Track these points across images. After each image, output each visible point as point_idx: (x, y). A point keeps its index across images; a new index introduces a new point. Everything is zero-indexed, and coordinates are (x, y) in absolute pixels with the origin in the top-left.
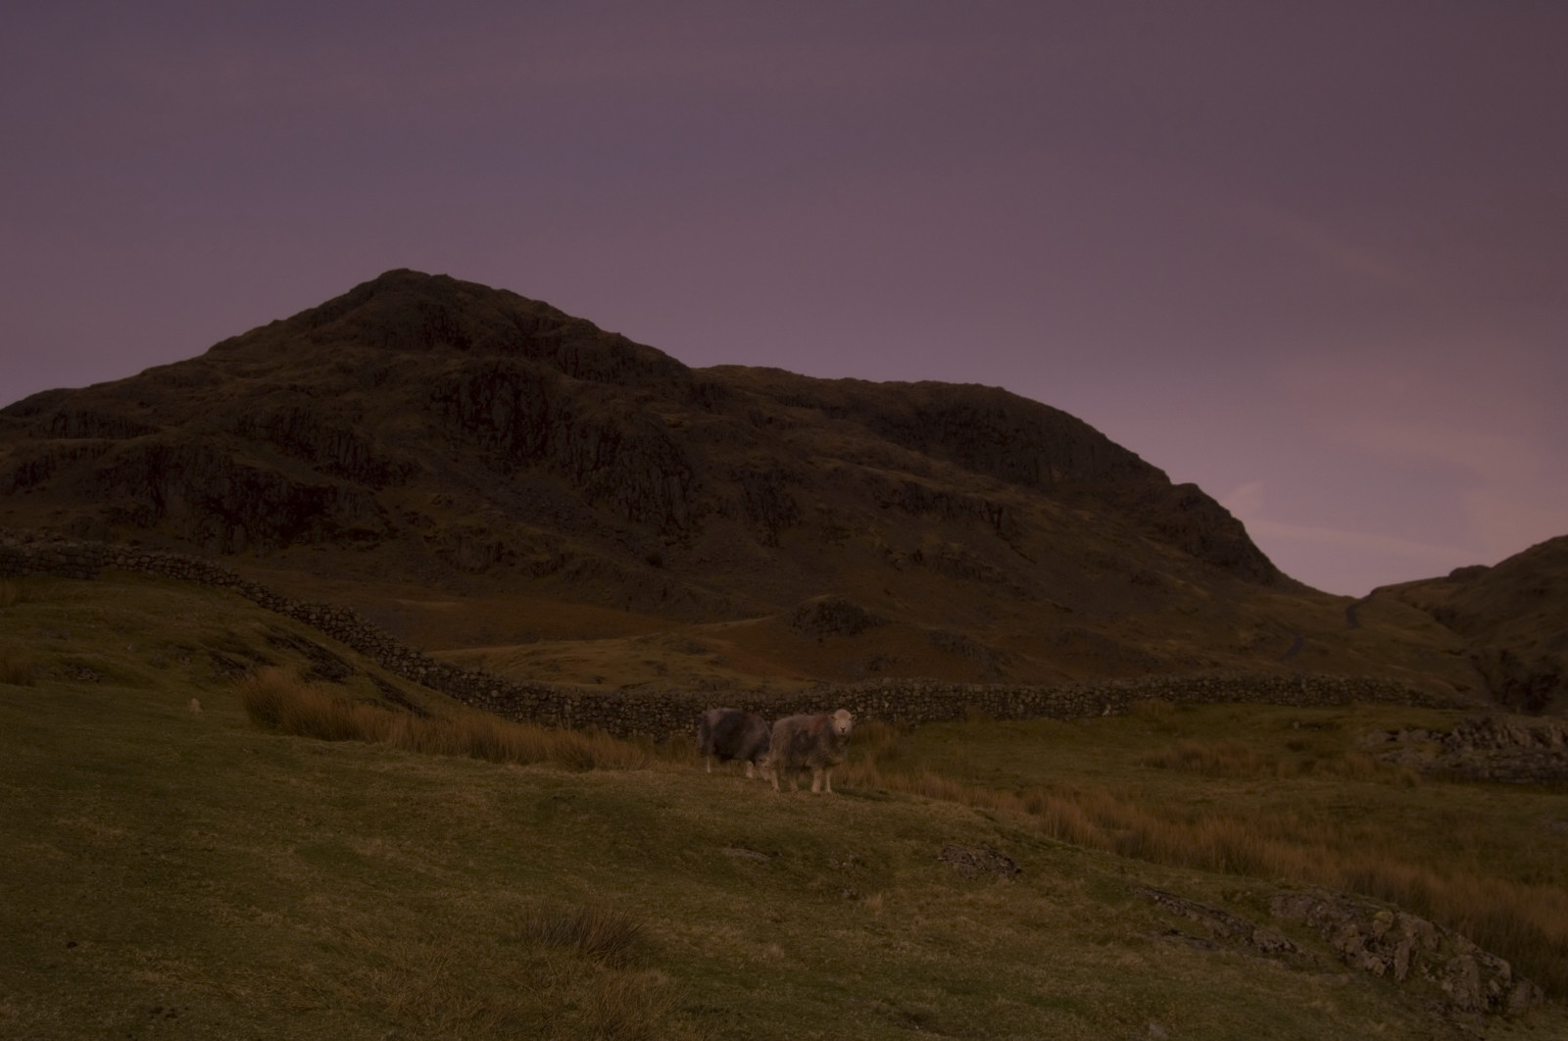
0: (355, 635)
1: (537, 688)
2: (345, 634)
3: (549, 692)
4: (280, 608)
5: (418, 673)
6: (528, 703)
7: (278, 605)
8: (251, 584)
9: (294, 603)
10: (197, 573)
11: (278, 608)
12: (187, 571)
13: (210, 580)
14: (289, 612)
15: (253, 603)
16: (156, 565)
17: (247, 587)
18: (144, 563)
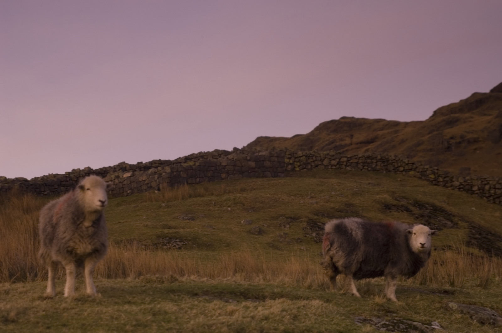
4: (449, 184)
8: (424, 168)
9: (459, 179)
10: (382, 165)
11: (447, 184)
12: (375, 164)
13: (394, 169)
14: (456, 187)
15: (425, 183)
16: (352, 163)
17: (422, 171)
18: (343, 162)
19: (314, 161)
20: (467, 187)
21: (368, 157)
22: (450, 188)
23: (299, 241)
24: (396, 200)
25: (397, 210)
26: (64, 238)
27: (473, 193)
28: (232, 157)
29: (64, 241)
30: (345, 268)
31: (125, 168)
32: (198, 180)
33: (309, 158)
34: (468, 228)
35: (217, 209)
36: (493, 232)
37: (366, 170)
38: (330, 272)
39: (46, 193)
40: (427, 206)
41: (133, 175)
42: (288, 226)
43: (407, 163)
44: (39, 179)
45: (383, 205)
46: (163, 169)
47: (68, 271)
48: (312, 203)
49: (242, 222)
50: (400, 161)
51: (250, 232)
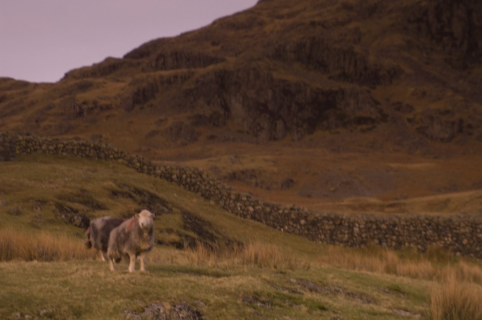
0: (203, 187)
1: (333, 216)
2: (196, 187)
3: (342, 219)
4: (152, 172)
5: (248, 210)
6: (327, 227)
7: (151, 170)
8: (131, 157)
9: (161, 168)
10: (95, 152)
11: (150, 172)
12: (89, 151)
13: (105, 157)
14: (158, 175)
15: (133, 170)
16: (68, 149)
17: (129, 160)
18: (59, 148)
19: (33, 146)
23: (52, 221)
25: (122, 196)
27: (172, 180)
33: (28, 143)
34: (181, 214)
36: (198, 217)
37: (80, 156)
40: (145, 193)
42: (39, 208)
43: (117, 151)
45: (111, 192)
48: (53, 188)
50: (110, 149)
51: (9, 213)
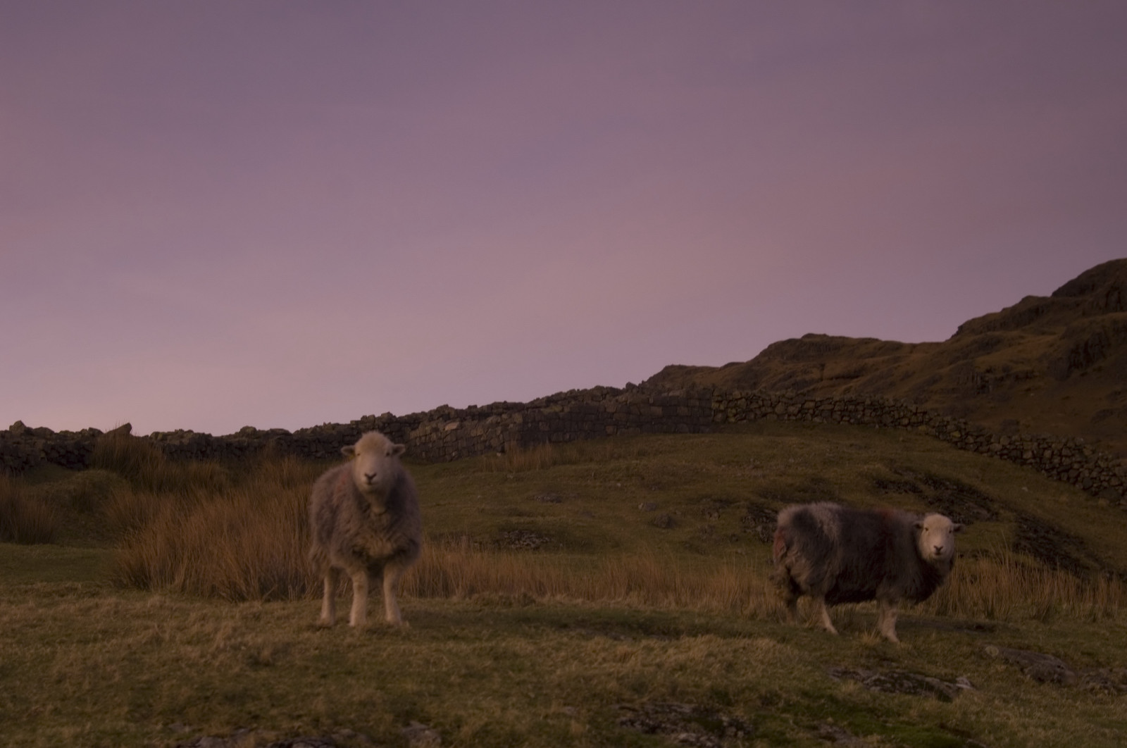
4: (984, 448)
7: (981, 444)
8: (943, 421)
9: (1001, 440)
10: (873, 414)
11: (980, 448)
12: (862, 413)
13: (892, 422)
14: (996, 452)
15: (945, 445)
16: (823, 410)
17: (938, 426)
18: (809, 409)
19: (760, 407)
20: (1014, 453)
21: (851, 401)
22: (985, 455)
23: (734, 539)
24: (896, 472)
25: (897, 490)
26: (348, 531)
27: (1024, 462)
28: (624, 399)
29: (347, 536)
30: (812, 585)
31: (449, 414)
32: (567, 437)
33: (751, 402)
34: (1016, 522)
35: (598, 484)
37: (847, 423)
38: (786, 592)
39: (319, 455)
40: (948, 483)
41: (461, 427)
42: (716, 515)
43: (914, 411)
44: (309, 432)
45: (875, 482)
46: (510, 417)
47: (355, 585)
48: (755, 477)
49: (640, 507)
50: (903, 408)
51: (652, 524)
